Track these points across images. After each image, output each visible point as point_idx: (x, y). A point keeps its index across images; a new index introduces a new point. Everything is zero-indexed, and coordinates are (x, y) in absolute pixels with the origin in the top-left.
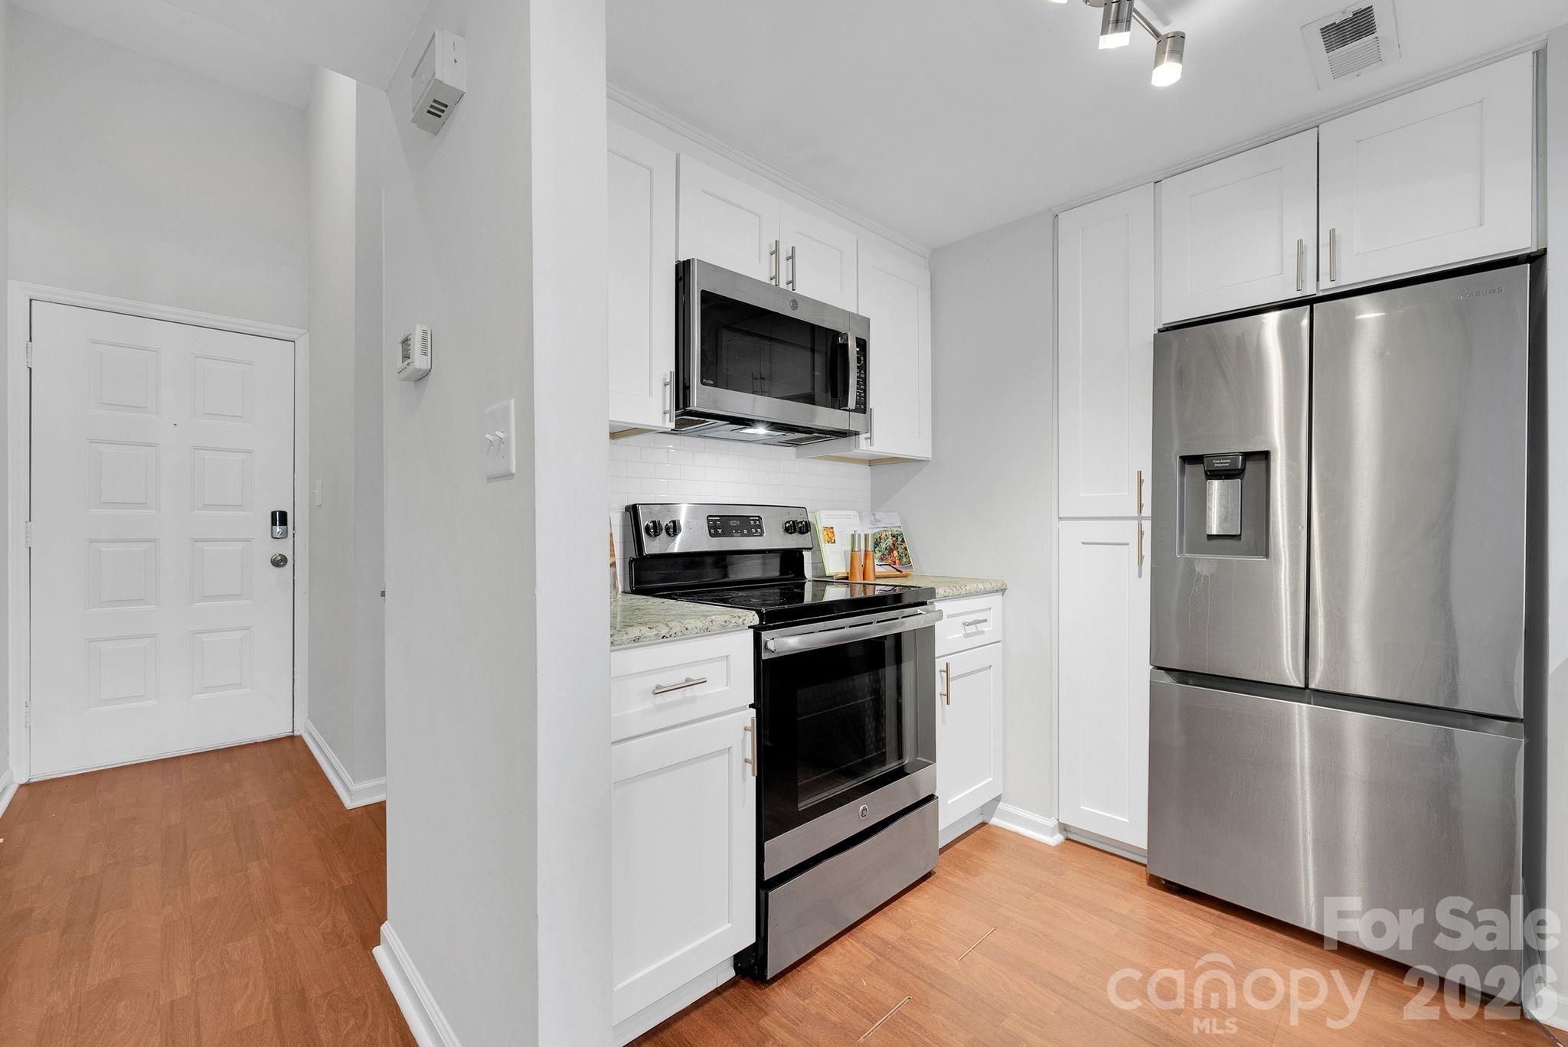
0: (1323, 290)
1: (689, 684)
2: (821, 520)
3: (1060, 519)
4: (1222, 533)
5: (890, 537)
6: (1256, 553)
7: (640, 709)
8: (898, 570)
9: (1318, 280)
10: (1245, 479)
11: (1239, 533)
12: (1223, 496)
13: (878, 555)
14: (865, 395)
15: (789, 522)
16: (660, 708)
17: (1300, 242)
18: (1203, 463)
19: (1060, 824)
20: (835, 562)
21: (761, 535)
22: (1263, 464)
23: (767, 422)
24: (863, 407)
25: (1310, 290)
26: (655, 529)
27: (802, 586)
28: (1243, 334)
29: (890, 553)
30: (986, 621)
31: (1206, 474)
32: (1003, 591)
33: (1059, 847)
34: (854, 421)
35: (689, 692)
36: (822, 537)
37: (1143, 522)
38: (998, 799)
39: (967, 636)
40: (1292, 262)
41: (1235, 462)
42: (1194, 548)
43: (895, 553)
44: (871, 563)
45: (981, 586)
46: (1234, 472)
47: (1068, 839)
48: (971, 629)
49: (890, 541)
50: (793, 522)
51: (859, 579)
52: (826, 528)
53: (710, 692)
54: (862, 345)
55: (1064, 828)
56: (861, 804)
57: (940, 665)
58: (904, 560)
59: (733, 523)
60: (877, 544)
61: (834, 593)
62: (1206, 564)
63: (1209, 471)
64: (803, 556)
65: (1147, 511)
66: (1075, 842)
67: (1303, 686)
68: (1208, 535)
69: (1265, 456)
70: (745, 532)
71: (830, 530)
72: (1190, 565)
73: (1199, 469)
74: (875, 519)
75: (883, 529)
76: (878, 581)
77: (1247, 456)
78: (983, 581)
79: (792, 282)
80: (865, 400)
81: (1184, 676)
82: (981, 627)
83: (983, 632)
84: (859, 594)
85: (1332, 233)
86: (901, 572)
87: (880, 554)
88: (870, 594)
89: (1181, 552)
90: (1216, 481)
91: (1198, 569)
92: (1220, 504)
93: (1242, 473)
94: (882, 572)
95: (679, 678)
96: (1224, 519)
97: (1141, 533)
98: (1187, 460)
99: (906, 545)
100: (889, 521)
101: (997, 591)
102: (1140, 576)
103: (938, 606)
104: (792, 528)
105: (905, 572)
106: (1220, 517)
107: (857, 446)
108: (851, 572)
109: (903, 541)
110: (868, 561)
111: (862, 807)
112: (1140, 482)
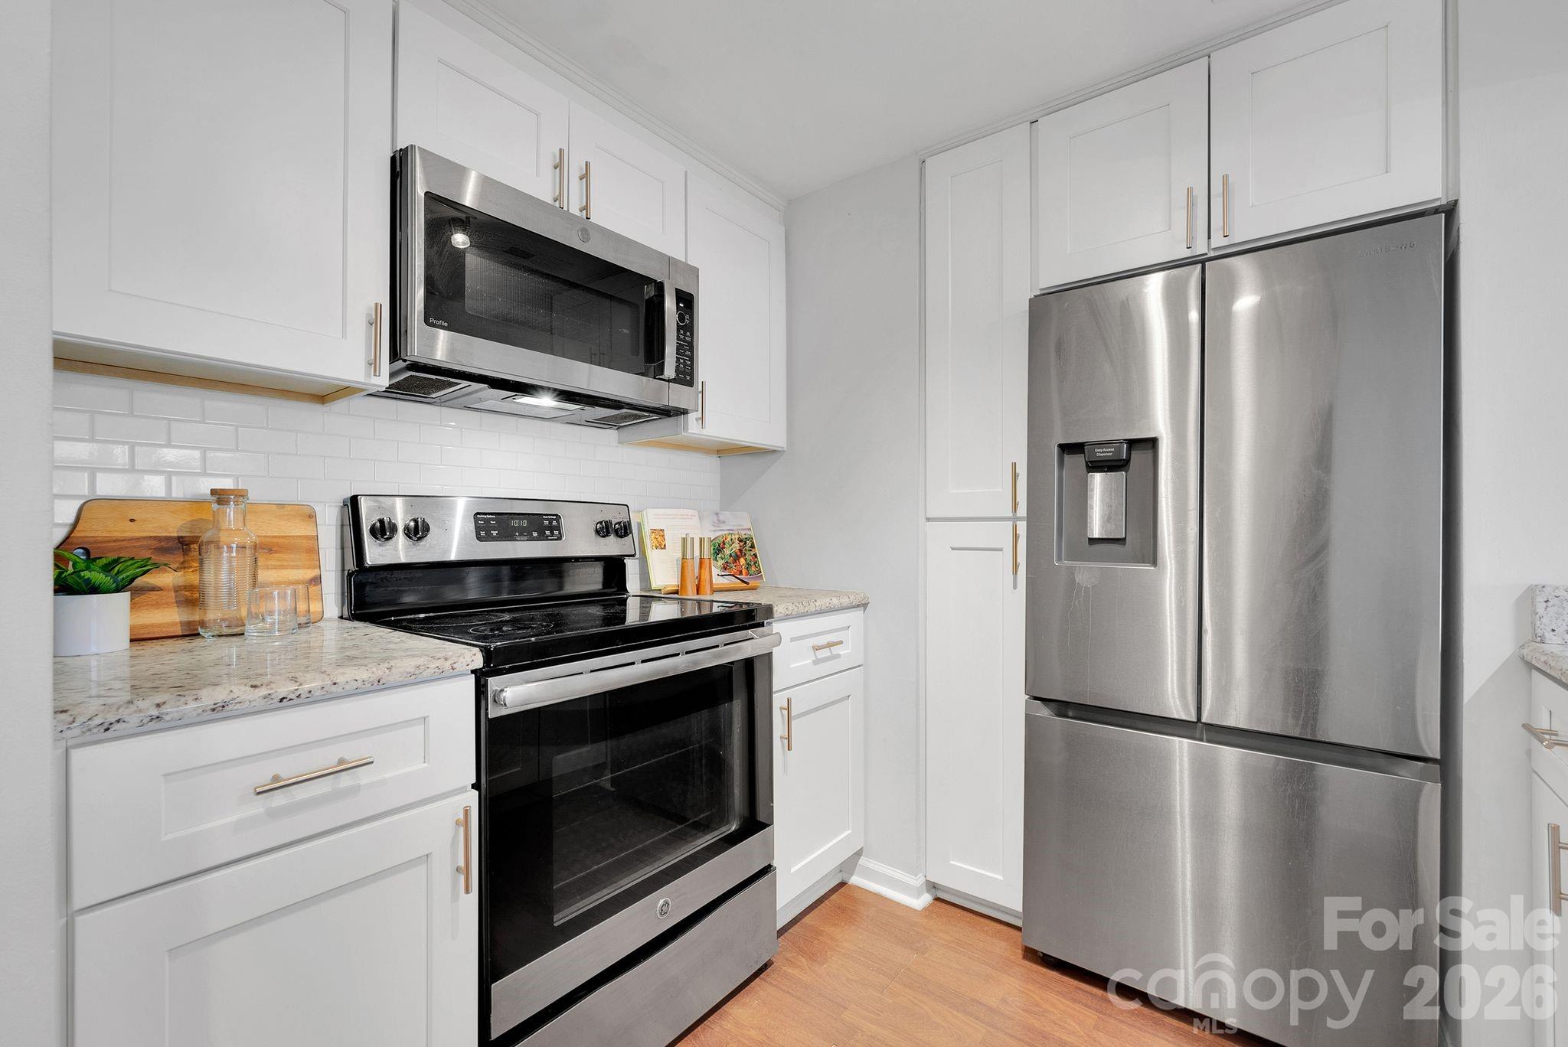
0: (1215, 249)
1: (344, 768)
2: (648, 519)
3: (928, 519)
4: (1104, 537)
5: (737, 542)
6: (1143, 560)
7: (234, 818)
8: (743, 582)
9: (1209, 238)
10: (1128, 473)
11: (1124, 536)
12: (1107, 490)
13: (721, 562)
14: (692, 363)
15: (601, 523)
16: (273, 814)
17: (1189, 191)
18: (1084, 453)
19: (928, 881)
20: (663, 572)
21: (560, 538)
22: (1149, 454)
23: (555, 390)
24: (688, 378)
25: (1201, 248)
26: (383, 531)
27: (624, 602)
28: (1127, 299)
29: (735, 561)
30: (841, 643)
31: (1087, 466)
32: (865, 606)
33: (927, 911)
34: (677, 396)
35: (345, 780)
36: (648, 543)
37: (1018, 523)
38: (859, 854)
39: (817, 662)
40: (1180, 216)
41: (1120, 450)
42: (1074, 555)
43: (742, 561)
44: (707, 573)
45: (835, 601)
46: (1119, 464)
47: (937, 899)
48: (823, 654)
49: (736, 546)
50: (606, 522)
51: (691, 594)
52: (654, 531)
53: (387, 776)
54: (686, 301)
55: (932, 886)
56: (659, 898)
57: (778, 701)
58: (753, 569)
59: (515, 523)
60: (718, 550)
61: (662, 612)
62: (1087, 572)
63: (1090, 462)
64: (625, 564)
65: (1022, 511)
66: (944, 902)
67: (1195, 720)
68: (1089, 539)
69: (1152, 443)
70: (535, 534)
71: (659, 533)
72: (1071, 571)
73: (1078, 461)
74: (719, 520)
75: (727, 532)
76: (717, 597)
77: (1132, 443)
78: (837, 594)
79: (586, 208)
80: (692, 369)
81: (1063, 708)
82: (835, 650)
83: (838, 656)
84: (692, 612)
85: (1225, 178)
86: (747, 583)
87: (723, 562)
88: (706, 611)
89: (1059, 559)
90: (1098, 474)
91: (1079, 578)
92: (1102, 500)
93: (1127, 464)
94: (722, 584)
95: (326, 759)
96: (1107, 519)
97: (1016, 537)
98: (1067, 449)
99: (757, 550)
100: (738, 523)
101: (858, 606)
102: (1015, 587)
103: (777, 627)
104: (604, 530)
105: (752, 583)
106: (1102, 517)
107: (685, 429)
108: (681, 584)
109: (753, 546)
110: (703, 571)
111: (661, 902)
112: (1015, 476)
